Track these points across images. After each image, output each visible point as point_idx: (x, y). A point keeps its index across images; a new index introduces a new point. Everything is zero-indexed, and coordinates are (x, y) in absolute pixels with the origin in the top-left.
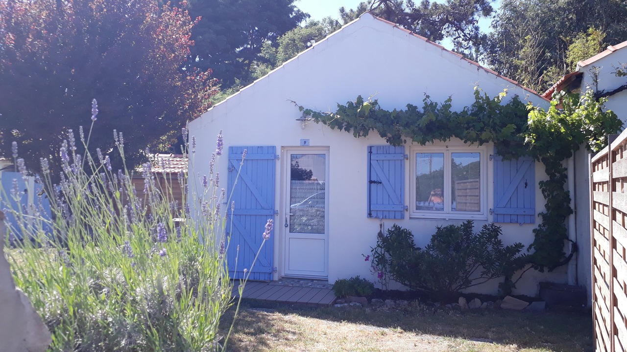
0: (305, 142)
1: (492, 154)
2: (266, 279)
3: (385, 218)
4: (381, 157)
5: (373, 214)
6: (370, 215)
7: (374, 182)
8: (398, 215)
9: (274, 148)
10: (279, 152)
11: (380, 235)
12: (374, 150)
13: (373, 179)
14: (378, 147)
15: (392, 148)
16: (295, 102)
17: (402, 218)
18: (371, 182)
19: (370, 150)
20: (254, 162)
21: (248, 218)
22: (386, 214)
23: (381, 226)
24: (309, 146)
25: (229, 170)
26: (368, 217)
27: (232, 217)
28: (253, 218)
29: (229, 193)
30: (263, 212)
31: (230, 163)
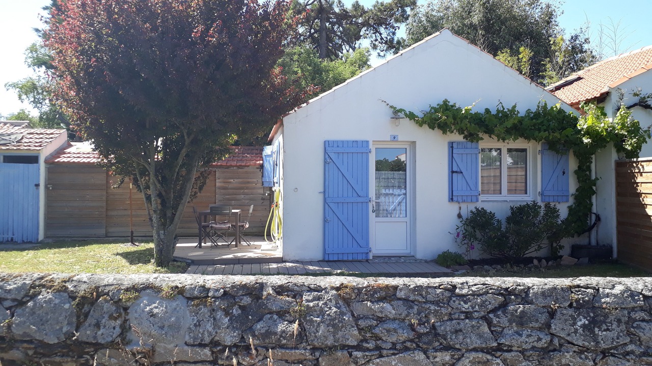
0: (394, 138)
1: (540, 150)
2: (364, 258)
3: (464, 201)
4: (461, 151)
5: (455, 198)
6: (451, 199)
7: (456, 172)
8: (474, 199)
9: (367, 142)
10: (371, 146)
11: (459, 216)
12: (455, 146)
13: (455, 169)
14: (458, 143)
15: (469, 144)
16: (385, 102)
17: (477, 201)
18: (453, 172)
19: (451, 145)
20: (350, 155)
21: (345, 205)
22: (465, 198)
23: (460, 208)
24: (397, 141)
25: (325, 162)
26: (449, 201)
27: (331, 205)
28: (350, 205)
29: (327, 183)
30: (360, 200)
31: (327, 156)
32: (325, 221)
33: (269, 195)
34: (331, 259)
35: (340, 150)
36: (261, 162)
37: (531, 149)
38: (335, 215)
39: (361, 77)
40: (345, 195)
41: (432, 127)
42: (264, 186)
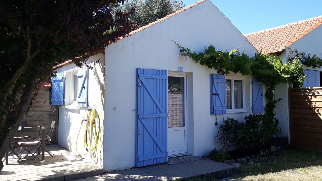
0: (181, 70)
1: (251, 81)
2: (164, 161)
3: (219, 114)
4: (217, 80)
5: (214, 113)
7: (215, 94)
8: (224, 112)
9: (166, 71)
10: (167, 74)
11: (216, 124)
12: (214, 77)
14: (216, 75)
15: (220, 76)
16: (176, 43)
18: (213, 94)
19: (212, 76)
20: (155, 80)
21: (152, 120)
22: (219, 112)
23: (217, 119)
24: (182, 72)
25: (137, 85)
26: (211, 114)
27: (143, 121)
28: (155, 120)
29: (139, 103)
30: (162, 115)
31: (139, 81)
32: (137, 133)
33: (56, 111)
34: (142, 165)
35: (148, 76)
36: (50, 85)
37: (244, 80)
38: (145, 129)
39: (161, 22)
40: (152, 112)
41: (202, 63)
42: (52, 104)
